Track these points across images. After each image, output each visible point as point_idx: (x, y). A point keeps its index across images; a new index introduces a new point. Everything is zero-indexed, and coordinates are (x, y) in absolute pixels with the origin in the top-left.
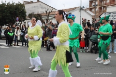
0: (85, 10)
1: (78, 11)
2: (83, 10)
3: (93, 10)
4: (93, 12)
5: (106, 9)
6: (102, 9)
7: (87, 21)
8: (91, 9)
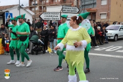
0: (25, 9)
1: (17, 9)
2: (22, 8)
3: (33, 9)
4: (33, 11)
5: (46, 9)
6: (42, 9)
7: (27, 21)
8: (31, 8)
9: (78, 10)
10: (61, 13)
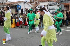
1: (23, 3)
2: (26, 3)
8: (31, 3)
9: (58, 4)
10: (48, 6)
